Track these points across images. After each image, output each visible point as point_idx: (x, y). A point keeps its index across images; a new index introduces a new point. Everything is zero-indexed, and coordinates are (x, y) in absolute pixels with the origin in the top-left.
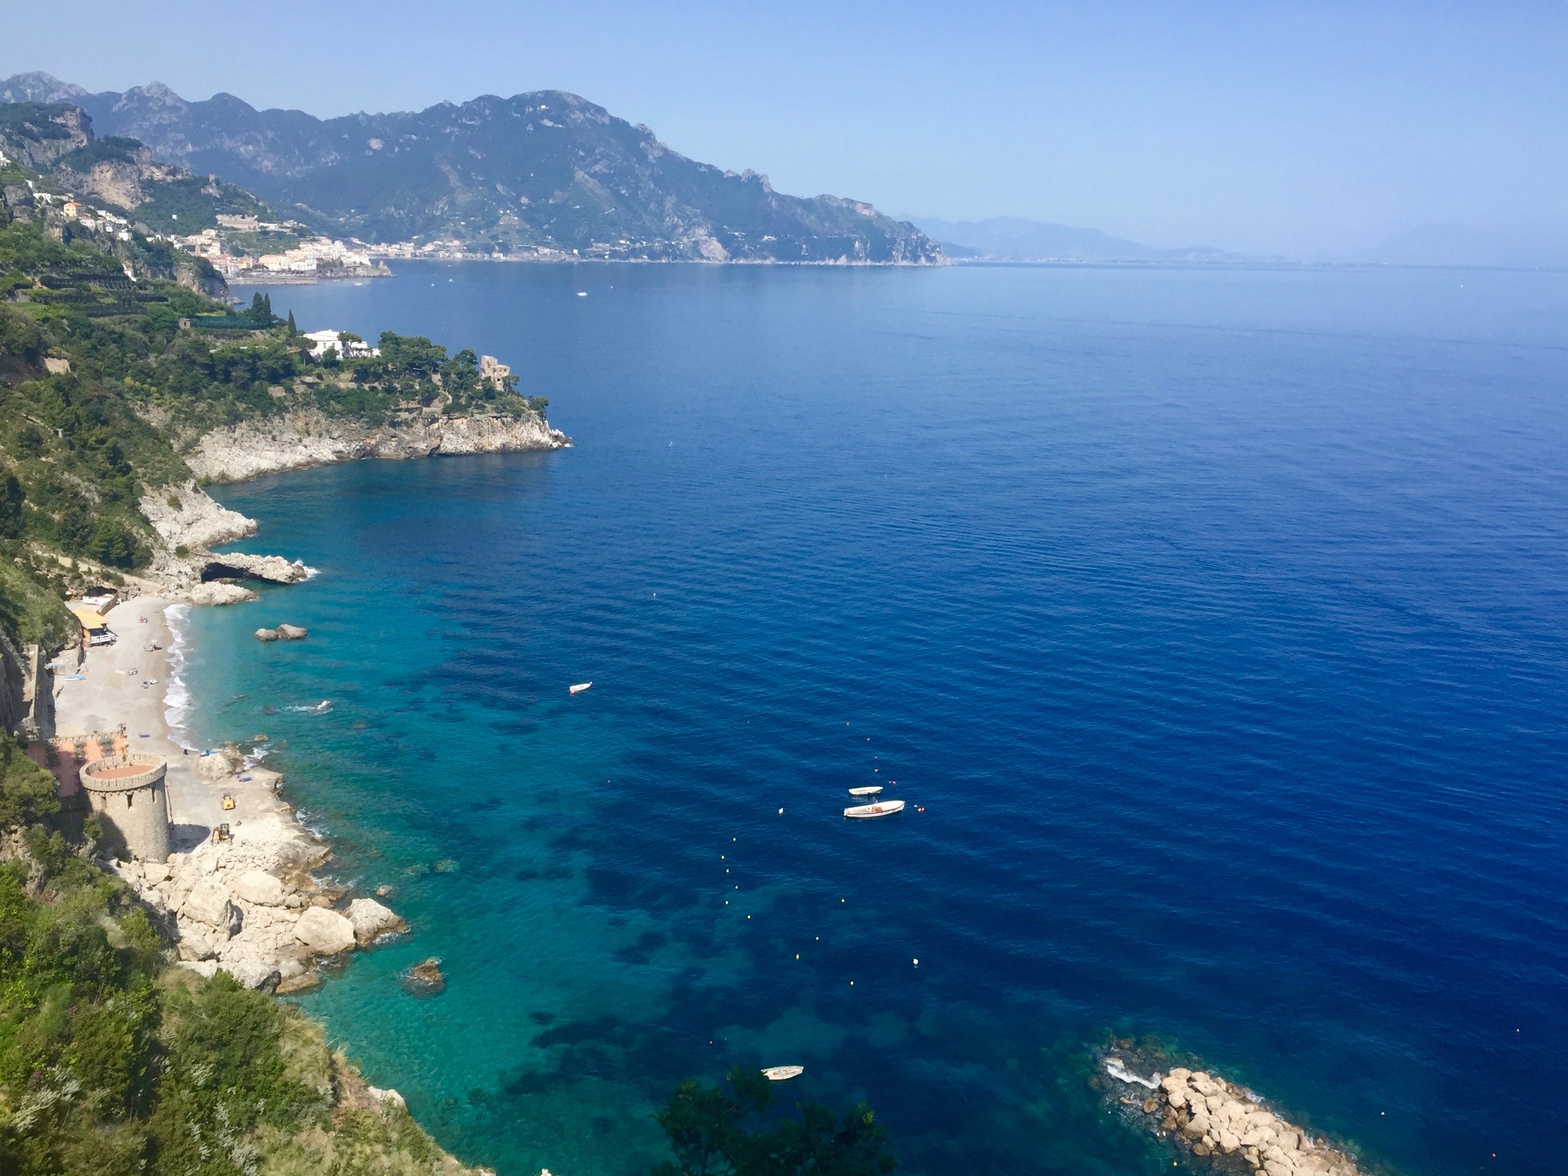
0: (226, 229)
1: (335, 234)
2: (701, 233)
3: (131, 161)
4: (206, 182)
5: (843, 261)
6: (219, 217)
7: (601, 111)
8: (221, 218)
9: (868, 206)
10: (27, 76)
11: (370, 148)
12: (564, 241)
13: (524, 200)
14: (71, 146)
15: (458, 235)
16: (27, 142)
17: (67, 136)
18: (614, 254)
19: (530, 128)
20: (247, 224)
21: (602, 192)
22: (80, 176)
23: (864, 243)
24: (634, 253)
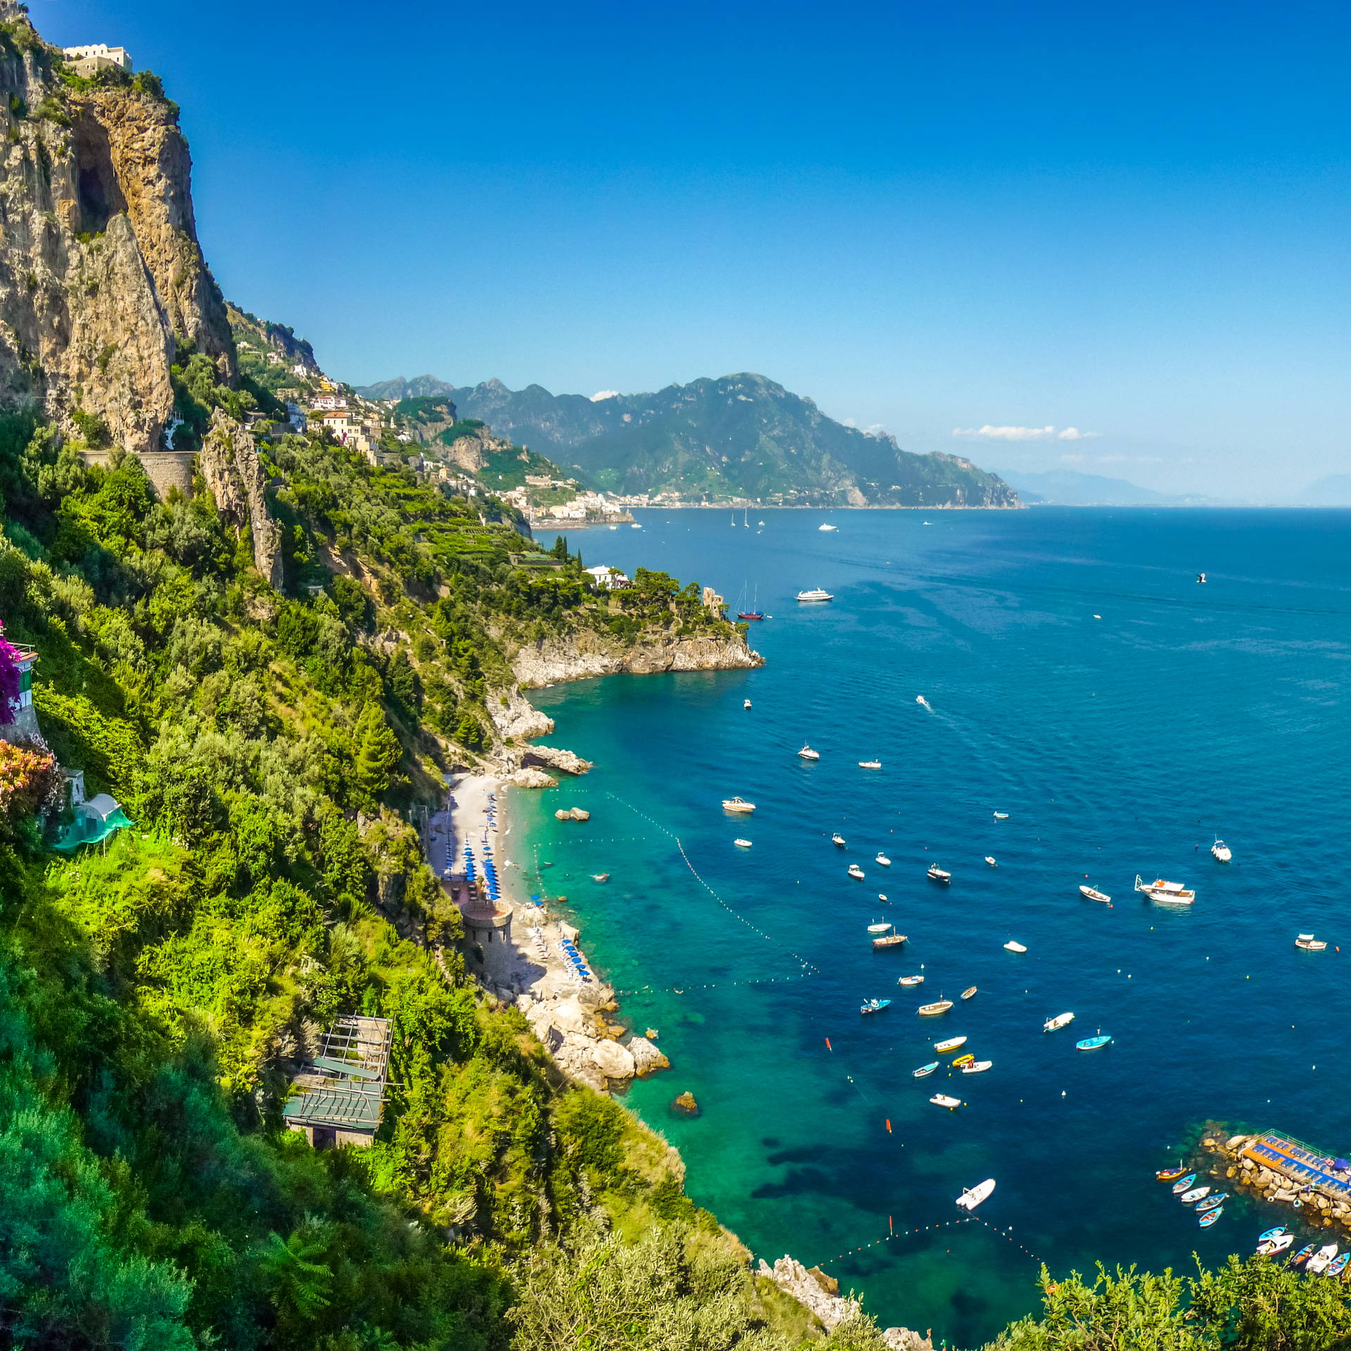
0: (531, 486)
1: (599, 489)
2: (848, 483)
3: (477, 437)
4: (520, 451)
5: (948, 506)
6: (527, 477)
7: (779, 387)
8: (530, 479)
9: (965, 461)
10: (421, 378)
11: (623, 421)
12: (750, 493)
13: (724, 459)
14: (442, 427)
15: (679, 489)
16: (419, 425)
17: (442, 420)
18: (786, 502)
19: (730, 402)
20: (544, 482)
21: (778, 451)
22: (448, 448)
23: (962, 490)
24: (800, 501)
